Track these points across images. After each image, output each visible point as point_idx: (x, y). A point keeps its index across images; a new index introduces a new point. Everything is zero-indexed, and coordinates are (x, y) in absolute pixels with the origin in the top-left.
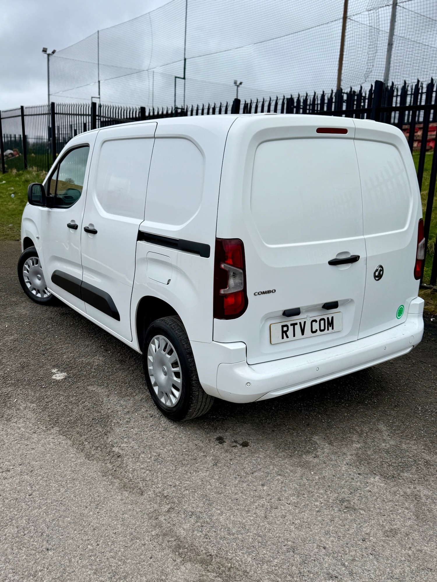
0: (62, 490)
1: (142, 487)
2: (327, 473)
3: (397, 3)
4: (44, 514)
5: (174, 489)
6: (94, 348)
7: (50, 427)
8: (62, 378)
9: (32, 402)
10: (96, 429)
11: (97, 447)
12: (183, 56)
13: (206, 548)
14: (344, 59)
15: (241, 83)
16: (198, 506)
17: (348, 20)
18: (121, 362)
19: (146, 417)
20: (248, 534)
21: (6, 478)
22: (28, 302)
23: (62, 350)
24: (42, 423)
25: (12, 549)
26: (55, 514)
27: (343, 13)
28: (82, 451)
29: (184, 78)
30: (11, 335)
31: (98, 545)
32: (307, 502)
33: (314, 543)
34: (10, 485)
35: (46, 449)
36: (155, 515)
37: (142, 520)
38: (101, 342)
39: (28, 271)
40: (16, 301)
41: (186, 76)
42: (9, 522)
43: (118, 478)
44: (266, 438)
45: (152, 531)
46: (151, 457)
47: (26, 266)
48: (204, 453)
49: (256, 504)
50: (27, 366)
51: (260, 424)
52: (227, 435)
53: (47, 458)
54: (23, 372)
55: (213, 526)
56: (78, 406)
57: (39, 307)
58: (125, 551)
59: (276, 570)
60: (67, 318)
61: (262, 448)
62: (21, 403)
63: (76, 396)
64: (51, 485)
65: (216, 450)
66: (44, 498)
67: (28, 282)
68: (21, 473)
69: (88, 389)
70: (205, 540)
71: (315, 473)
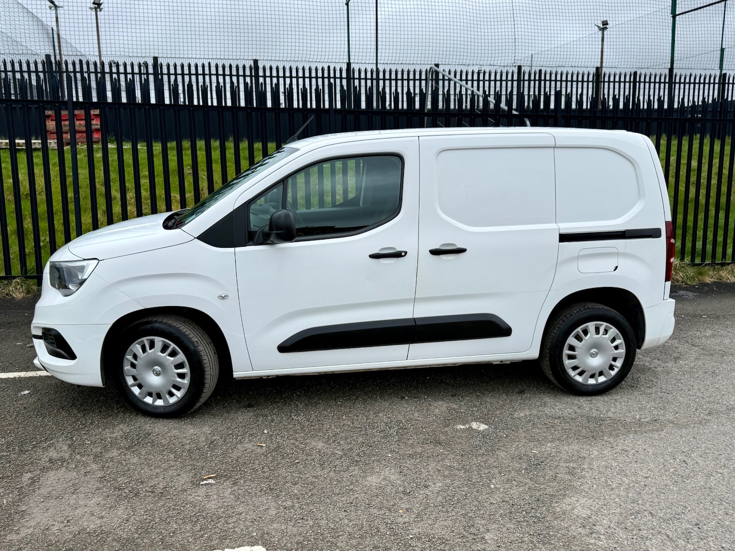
8: (485, 425)
39: (133, 365)
47: (130, 358)
67: (133, 385)
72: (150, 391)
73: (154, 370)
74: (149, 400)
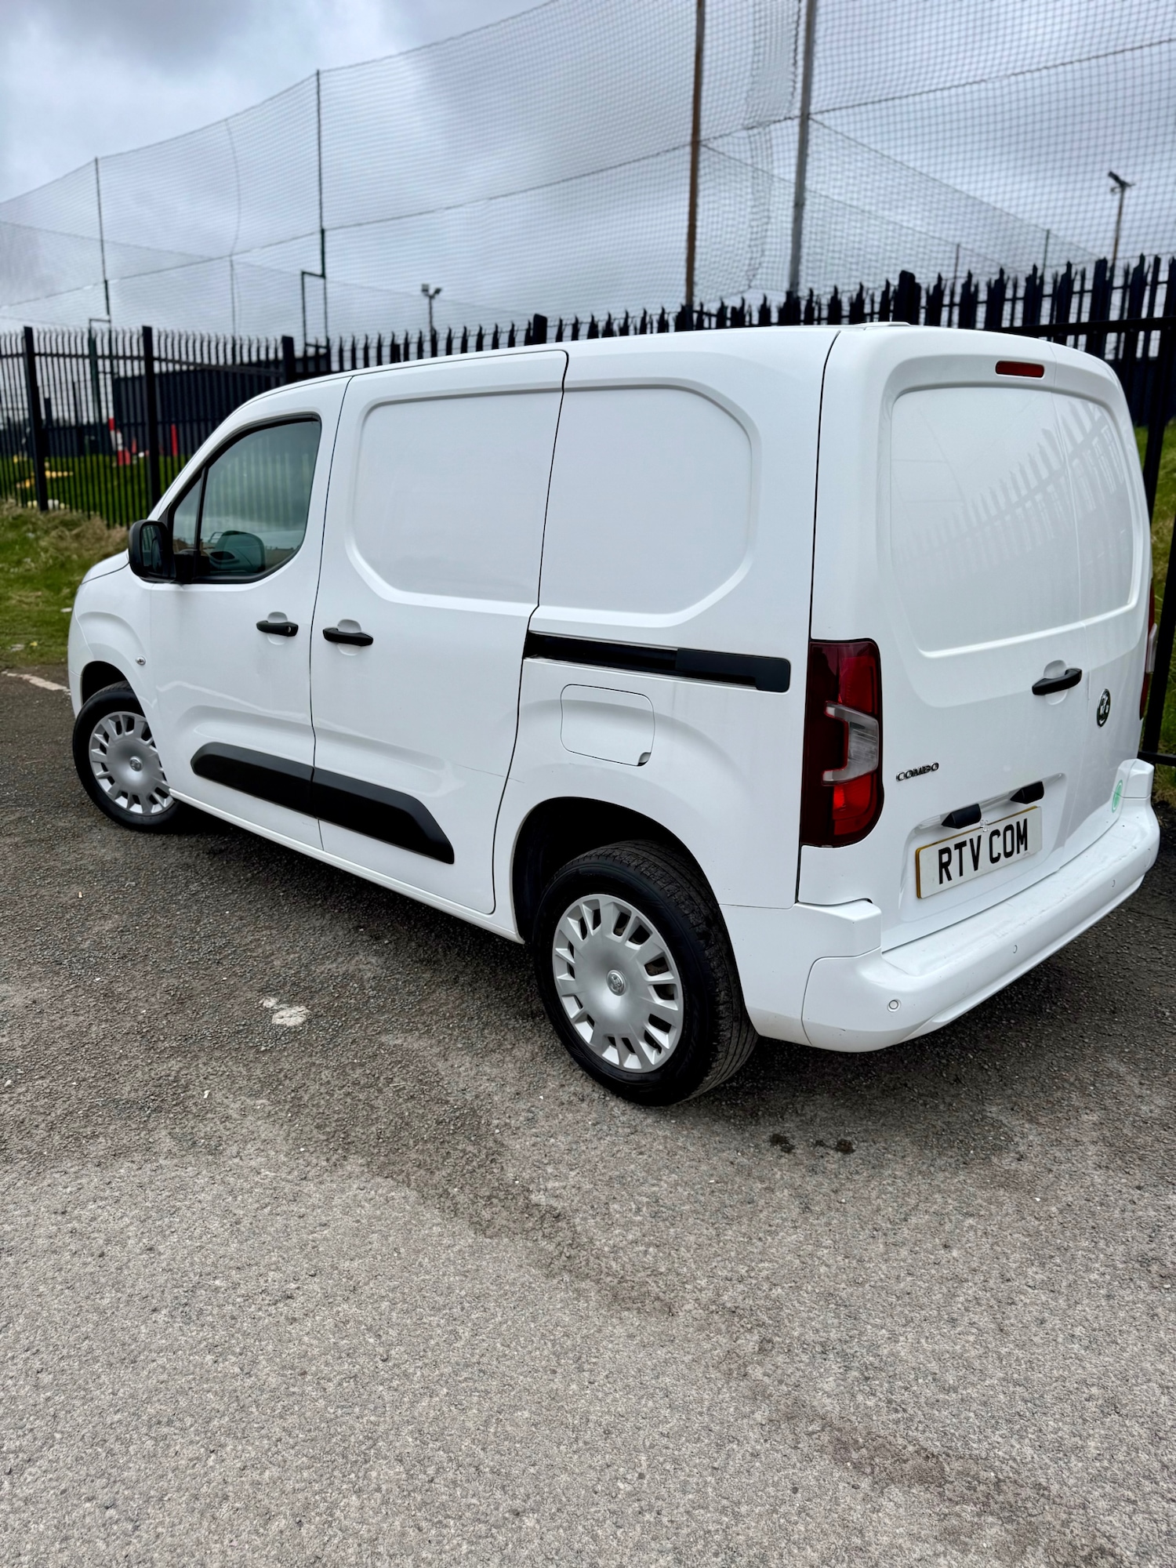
0: (465, 1332)
1: (661, 1294)
2: (1069, 1194)
3: (809, 114)
4: (453, 1408)
5: (741, 1287)
6: (340, 933)
7: (336, 1156)
8: (300, 1020)
9: (256, 1095)
10: (460, 1147)
11: (489, 1198)
12: (318, 225)
13: (913, 1441)
14: (698, 236)
15: (438, 291)
16: (826, 1327)
17: (703, 150)
18: (429, 962)
19: (570, 1103)
20: (987, 1382)
21: (295, 1320)
22: (104, 828)
23: (259, 946)
24: (312, 1150)
25: (420, 1530)
26: (479, 1403)
27: (690, 131)
28: (456, 1215)
29: (323, 276)
30: (105, 917)
31: (641, 1476)
32: (1071, 1277)
33: (1149, 1380)
34: (315, 1338)
35: (358, 1221)
36: (734, 1367)
37: (712, 1385)
38: (350, 918)
39: (103, 749)
40: (72, 828)
41: (327, 271)
42: (369, 1449)
43: (587, 1276)
44: (883, 1125)
45: (753, 1412)
46: (639, 1210)
47: (99, 737)
48: (762, 1182)
49: (961, 1299)
50: (190, 997)
51: (849, 1090)
52: (789, 1127)
53: (375, 1245)
54: (187, 1015)
55: (895, 1375)
56: (380, 1091)
57: (141, 839)
58: (720, 1480)
59: (1106, 1469)
60: (228, 862)
61: (889, 1153)
62: (225, 1101)
63: (362, 1065)
64: (425, 1320)
65: (782, 1171)
66: (427, 1361)
67: (102, 777)
68: (328, 1300)
69: (383, 1044)
70: (894, 1416)
71: (1044, 1200)
72: (125, 789)
73: (131, 762)
74: (122, 802)
